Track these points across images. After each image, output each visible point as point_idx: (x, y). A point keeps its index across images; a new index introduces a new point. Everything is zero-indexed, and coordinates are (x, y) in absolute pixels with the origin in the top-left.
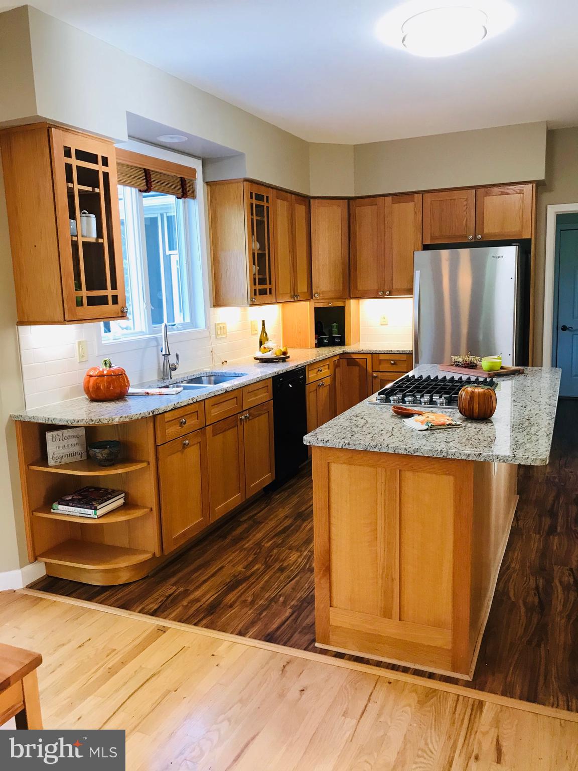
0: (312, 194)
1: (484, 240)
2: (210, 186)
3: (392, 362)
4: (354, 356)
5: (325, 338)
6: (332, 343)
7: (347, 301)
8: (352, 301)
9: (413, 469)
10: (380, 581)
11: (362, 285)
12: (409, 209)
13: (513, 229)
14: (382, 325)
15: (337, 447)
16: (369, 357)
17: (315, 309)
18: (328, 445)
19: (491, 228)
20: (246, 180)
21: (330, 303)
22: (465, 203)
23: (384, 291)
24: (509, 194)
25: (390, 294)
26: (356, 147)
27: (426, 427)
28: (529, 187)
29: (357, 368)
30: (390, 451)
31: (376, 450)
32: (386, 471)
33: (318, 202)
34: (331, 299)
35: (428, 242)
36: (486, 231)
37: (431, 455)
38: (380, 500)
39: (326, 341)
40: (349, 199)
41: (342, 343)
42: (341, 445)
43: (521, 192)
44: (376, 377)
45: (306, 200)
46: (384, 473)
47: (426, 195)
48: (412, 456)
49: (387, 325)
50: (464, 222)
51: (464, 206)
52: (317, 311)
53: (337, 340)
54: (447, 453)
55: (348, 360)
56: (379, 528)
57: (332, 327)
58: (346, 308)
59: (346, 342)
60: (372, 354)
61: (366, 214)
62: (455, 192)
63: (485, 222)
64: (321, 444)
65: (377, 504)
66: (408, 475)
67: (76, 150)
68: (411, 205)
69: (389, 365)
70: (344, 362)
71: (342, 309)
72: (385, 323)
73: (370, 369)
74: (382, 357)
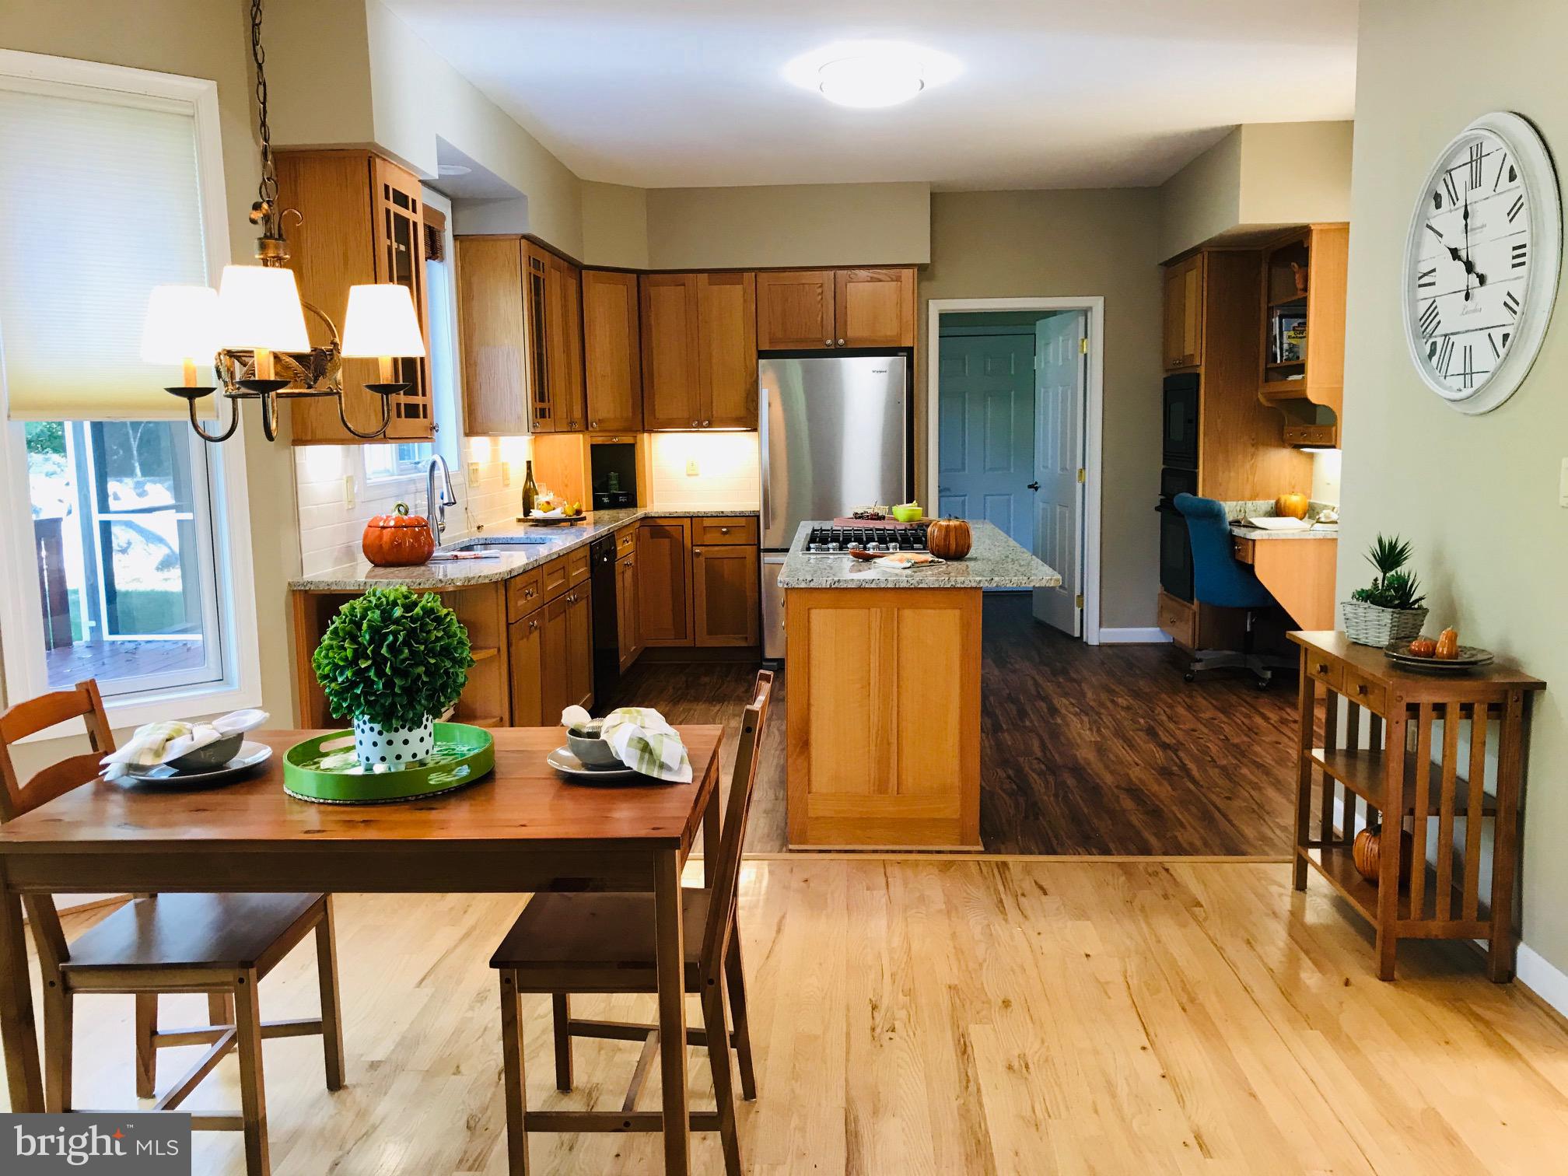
0: (586, 262)
1: (849, 347)
2: (461, 242)
3: (724, 530)
4: (661, 522)
5: (604, 496)
6: (615, 504)
7: (639, 436)
8: (646, 435)
9: (914, 606)
10: (873, 748)
11: (662, 412)
12: (735, 294)
13: (887, 331)
14: (689, 475)
15: (824, 586)
16: (687, 523)
17: (593, 446)
18: (812, 585)
19: (857, 330)
20: (524, 237)
21: (615, 437)
22: (820, 290)
23: (699, 419)
24: (881, 281)
25: (710, 425)
26: (651, 192)
27: (909, 565)
28: (907, 273)
29: (667, 541)
30: (890, 585)
31: (873, 586)
32: (881, 612)
33: (594, 275)
34: (617, 431)
35: (765, 347)
36: (850, 333)
37: (937, 586)
38: (875, 646)
39: (606, 500)
40: (639, 273)
41: (631, 502)
42: (828, 583)
43: (898, 279)
44: (698, 554)
45: (576, 268)
46: (878, 613)
47: (762, 276)
48: (916, 589)
49: (697, 475)
50: (819, 319)
51: (819, 294)
52: (596, 451)
53: (622, 499)
54: (956, 581)
55: (655, 528)
56: (872, 683)
57: (609, 478)
58: (638, 446)
59: (639, 503)
60: (691, 517)
61: (667, 301)
62: (804, 273)
63: (849, 319)
64: (803, 585)
65: (870, 652)
66: (908, 613)
67: (394, 189)
68: (739, 287)
69: (718, 535)
70: (646, 531)
71: (631, 448)
72: (693, 472)
73: (688, 542)
74: (707, 522)
